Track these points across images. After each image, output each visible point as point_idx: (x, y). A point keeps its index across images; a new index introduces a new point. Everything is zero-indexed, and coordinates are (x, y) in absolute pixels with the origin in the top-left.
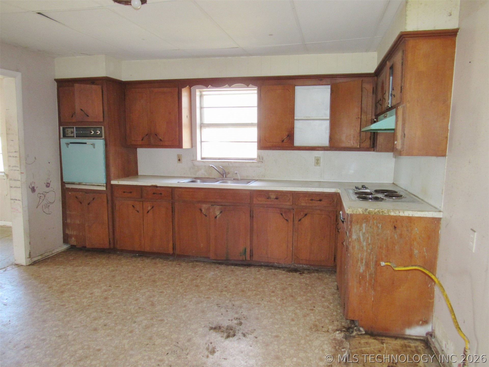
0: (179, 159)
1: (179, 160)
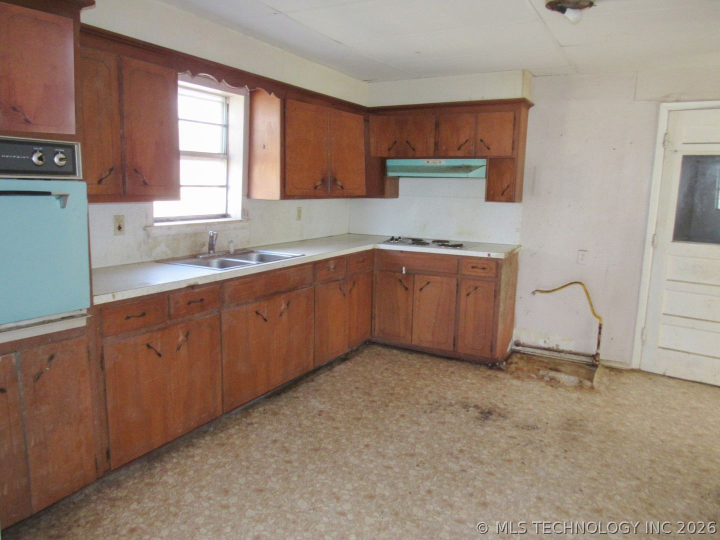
0: (118, 226)
1: (120, 228)
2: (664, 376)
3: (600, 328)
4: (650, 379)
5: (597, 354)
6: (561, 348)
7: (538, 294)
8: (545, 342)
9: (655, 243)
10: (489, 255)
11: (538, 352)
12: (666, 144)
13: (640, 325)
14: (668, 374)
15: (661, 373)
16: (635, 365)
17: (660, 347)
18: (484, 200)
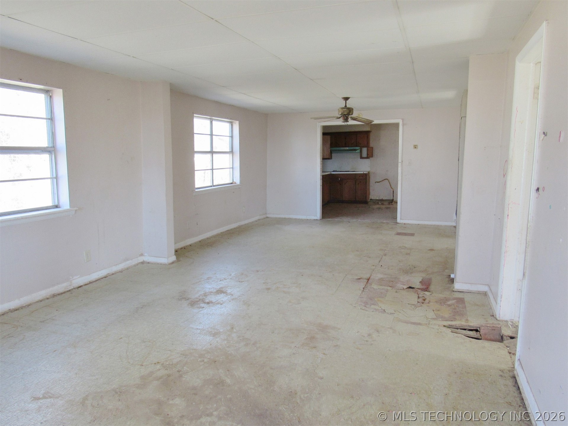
5: (393, 199)
6: (383, 199)
7: (376, 183)
8: (379, 198)
11: (377, 201)
18: (360, 158)
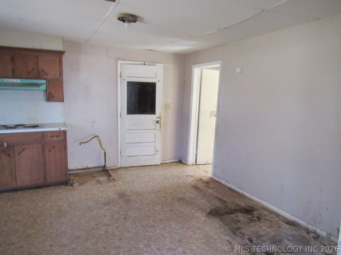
2: (130, 167)
3: (105, 154)
4: (127, 169)
5: (105, 165)
6: (89, 166)
7: (81, 144)
8: (82, 166)
9: (121, 116)
10: (60, 129)
11: (79, 171)
12: (121, 76)
13: (119, 149)
14: (131, 166)
15: (129, 166)
16: (119, 166)
17: (127, 156)
